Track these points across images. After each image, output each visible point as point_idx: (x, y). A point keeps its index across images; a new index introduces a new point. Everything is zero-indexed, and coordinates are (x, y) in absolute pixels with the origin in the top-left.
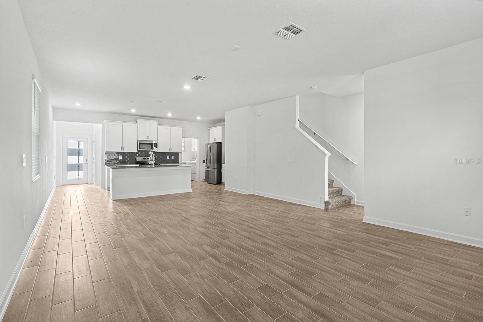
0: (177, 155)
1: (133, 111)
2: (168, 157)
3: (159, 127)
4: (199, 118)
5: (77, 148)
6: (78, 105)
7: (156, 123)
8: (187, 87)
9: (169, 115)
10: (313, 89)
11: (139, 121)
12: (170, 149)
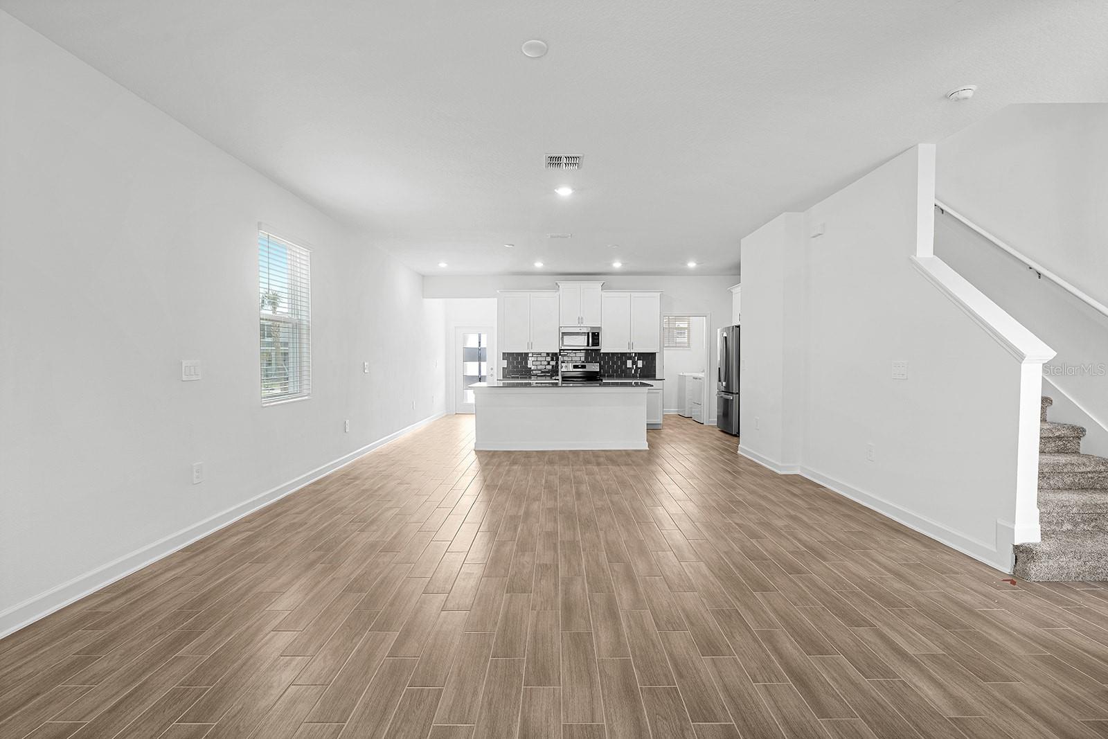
0: (649, 358)
1: (539, 265)
2: (629, 364)
3: (604, 294)
4: (692, 265)
5: (477, 346)
6: (443, 265)
7: (598, 285)
8: (565, 192)
9: (617, 265)
10: (958, 100)
11: (562, 285)
12: (631, 345)
